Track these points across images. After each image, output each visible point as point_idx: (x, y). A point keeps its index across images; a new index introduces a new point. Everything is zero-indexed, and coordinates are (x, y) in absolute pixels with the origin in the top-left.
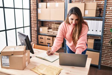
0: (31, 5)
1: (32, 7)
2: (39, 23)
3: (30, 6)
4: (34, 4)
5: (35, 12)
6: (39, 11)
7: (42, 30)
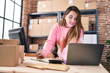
0: (23, 20)
1: (23, 22)
2: (28, 40)
3: (21, 21)
4: (25, 20)
5: (26, 28)
6: (30, 27)
7: (32, 47)
